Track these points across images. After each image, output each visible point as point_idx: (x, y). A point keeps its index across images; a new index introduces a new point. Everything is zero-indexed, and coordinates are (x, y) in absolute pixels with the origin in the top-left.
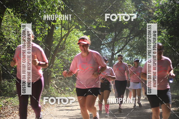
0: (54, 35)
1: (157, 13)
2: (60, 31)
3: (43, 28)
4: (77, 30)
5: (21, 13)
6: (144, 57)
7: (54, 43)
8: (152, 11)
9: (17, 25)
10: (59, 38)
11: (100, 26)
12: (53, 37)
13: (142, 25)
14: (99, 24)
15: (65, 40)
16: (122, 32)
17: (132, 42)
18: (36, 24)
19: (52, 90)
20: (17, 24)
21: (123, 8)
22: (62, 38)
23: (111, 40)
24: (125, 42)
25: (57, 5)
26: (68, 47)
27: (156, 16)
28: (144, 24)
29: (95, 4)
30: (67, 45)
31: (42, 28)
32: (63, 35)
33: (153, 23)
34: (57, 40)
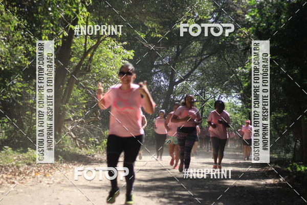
0: (72, 47)
1: (251, 16)
2: (83, 41)
3: (55, 33)
4: (112, 40)
5: (18, 7)
6: (224, 92)
7: (72, 60)
8: (242, 12)
9: (9, 27)
10: (82, 52)
11: (152, 35)
12: (71, 49)
14: (151, 32)
15: (92, 56)
16: (189, 46)
17: (205, 64)
18: (43, 26)
19: (66, 141)
20: (9, 25)
21: (193, 5)
22: (86, 53)
23: (169, 59)
24: (193, 65)
26: (95, 69)
27: (250, 22)
30: (94, 65)
31: (53, 33)
32: (88, 47)
33: (242, 33)
34: (78, 56)
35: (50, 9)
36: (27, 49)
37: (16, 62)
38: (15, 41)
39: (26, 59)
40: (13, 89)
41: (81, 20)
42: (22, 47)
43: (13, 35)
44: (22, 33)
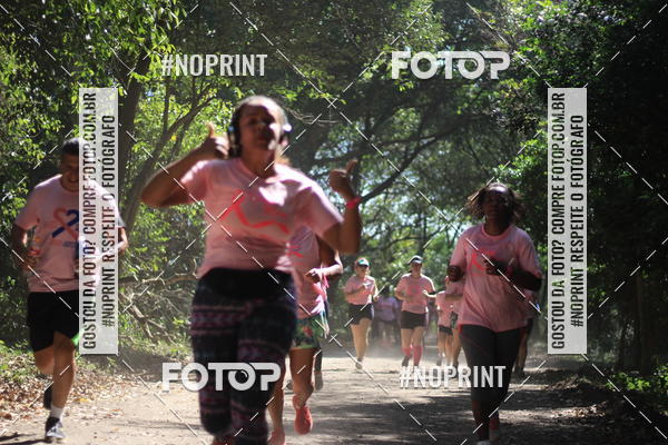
0: (136, 121)
1: (525, 53)
2: (161, 106)
4: (224, 106)
5: (18, 32)
6: (469, 217)
7: (135, 148)
8: (506, 45)
10: (158, 130)
11: (311, 95)
12: (134, 125)
13: (468, 98)
14: (308, 87)
16: (391, 119)
17: (426, 158)
18: (73, 74)
21: (401, 30)
22: (166, 133)
23: (348, 147)
24: (399, 159)
25: (154, 6)
27: (524, 66)
28: (474, 92)
29: (296, 11)
32: (172, 120)
33: (506, 89)
34: (148, 139)
35: (88, 37)
36: (37, 124)
37: (13, 154)
38: (13, 108)
39: (35, 146)
40: (6, 212)
41: (155, 61)
42: (27, 121)
43: (8, 95)
44: (27, 89)
